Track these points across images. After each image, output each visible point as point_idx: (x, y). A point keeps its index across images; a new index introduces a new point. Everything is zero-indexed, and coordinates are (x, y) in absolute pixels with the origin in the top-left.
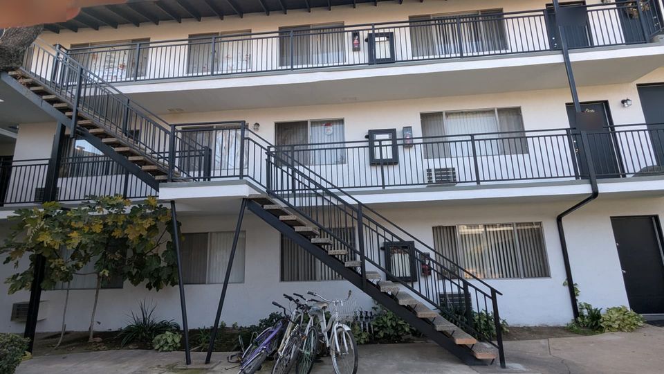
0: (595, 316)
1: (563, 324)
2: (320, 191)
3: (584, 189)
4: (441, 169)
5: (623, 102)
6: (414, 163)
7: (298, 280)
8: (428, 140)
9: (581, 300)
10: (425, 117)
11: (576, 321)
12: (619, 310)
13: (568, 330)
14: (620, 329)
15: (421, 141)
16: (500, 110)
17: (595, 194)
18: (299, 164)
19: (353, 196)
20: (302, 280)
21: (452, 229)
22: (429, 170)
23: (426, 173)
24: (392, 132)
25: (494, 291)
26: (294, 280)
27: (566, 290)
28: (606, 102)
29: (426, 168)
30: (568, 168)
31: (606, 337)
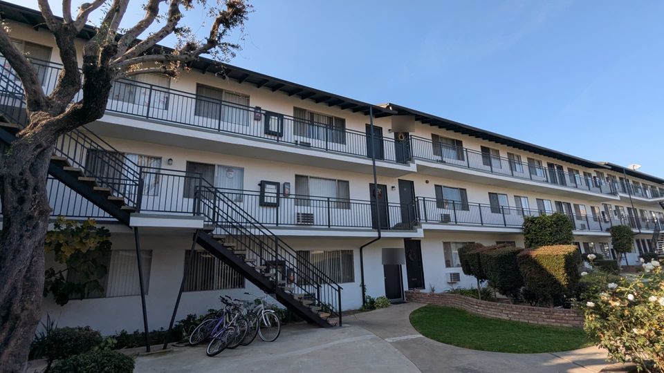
0: (372, 302)
1: (358, 308)
2: (235, 224)
3: (375, 234)
4: (304, 214)
5: (393, 187)
6: (289, 209)
7: (196, 290)
8: (299, 197)
9: (367, 294)
10: (297, 176)
11: (364, 305)
12: (382, 298)
13: (361, 310)
14: (382, 307)
15: (294, 197)
16: (338, 181)
17: (379, 237)
18: (205, 198)
19: (270, 230)
20: (199, 290)
21: (307, 253)
22: (298, 214)
23: (296, 215)
24: (277, 184)
25: (340, 288)
26: (192, 290)
27: (361, 288)
28: (386, 186)
29: (296, 212)
30: (368, 221)
31: (377, 311)
